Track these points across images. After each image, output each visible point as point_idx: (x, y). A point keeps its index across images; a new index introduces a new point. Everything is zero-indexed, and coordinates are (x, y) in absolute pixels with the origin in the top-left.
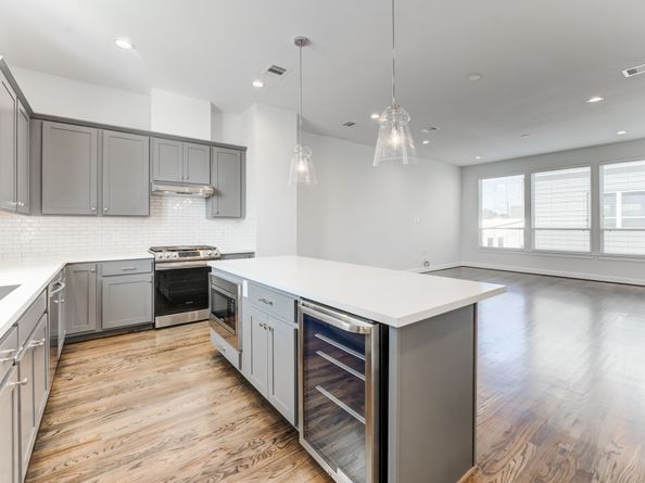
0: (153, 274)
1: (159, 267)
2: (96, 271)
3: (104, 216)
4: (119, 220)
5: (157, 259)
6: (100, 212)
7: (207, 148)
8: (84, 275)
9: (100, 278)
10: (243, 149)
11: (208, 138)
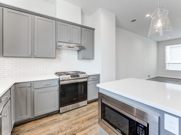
0: (58, 86)
1: (62, 83)
2: (31, 87)
3: (35, 57)
4: (42, 60)
5: (61, 79)
6: (33, 56)
7: (80, 28)
8: (25, 89)
9: (33, 90)
10: (93, 30)
11: (80, 23)
